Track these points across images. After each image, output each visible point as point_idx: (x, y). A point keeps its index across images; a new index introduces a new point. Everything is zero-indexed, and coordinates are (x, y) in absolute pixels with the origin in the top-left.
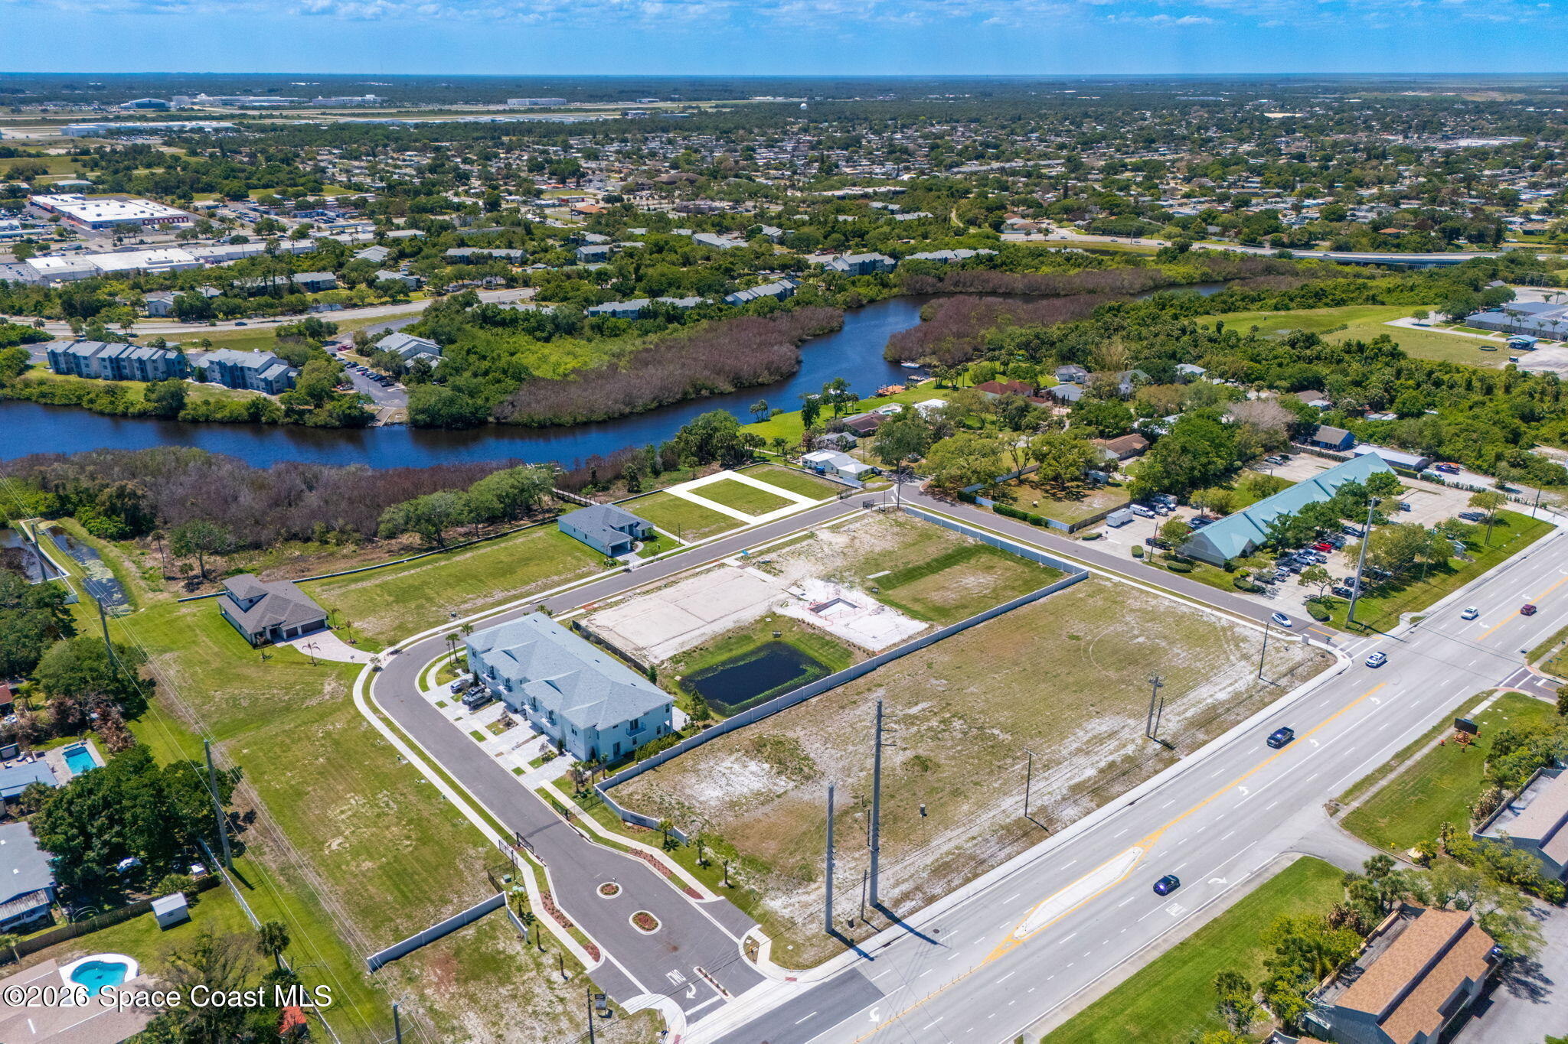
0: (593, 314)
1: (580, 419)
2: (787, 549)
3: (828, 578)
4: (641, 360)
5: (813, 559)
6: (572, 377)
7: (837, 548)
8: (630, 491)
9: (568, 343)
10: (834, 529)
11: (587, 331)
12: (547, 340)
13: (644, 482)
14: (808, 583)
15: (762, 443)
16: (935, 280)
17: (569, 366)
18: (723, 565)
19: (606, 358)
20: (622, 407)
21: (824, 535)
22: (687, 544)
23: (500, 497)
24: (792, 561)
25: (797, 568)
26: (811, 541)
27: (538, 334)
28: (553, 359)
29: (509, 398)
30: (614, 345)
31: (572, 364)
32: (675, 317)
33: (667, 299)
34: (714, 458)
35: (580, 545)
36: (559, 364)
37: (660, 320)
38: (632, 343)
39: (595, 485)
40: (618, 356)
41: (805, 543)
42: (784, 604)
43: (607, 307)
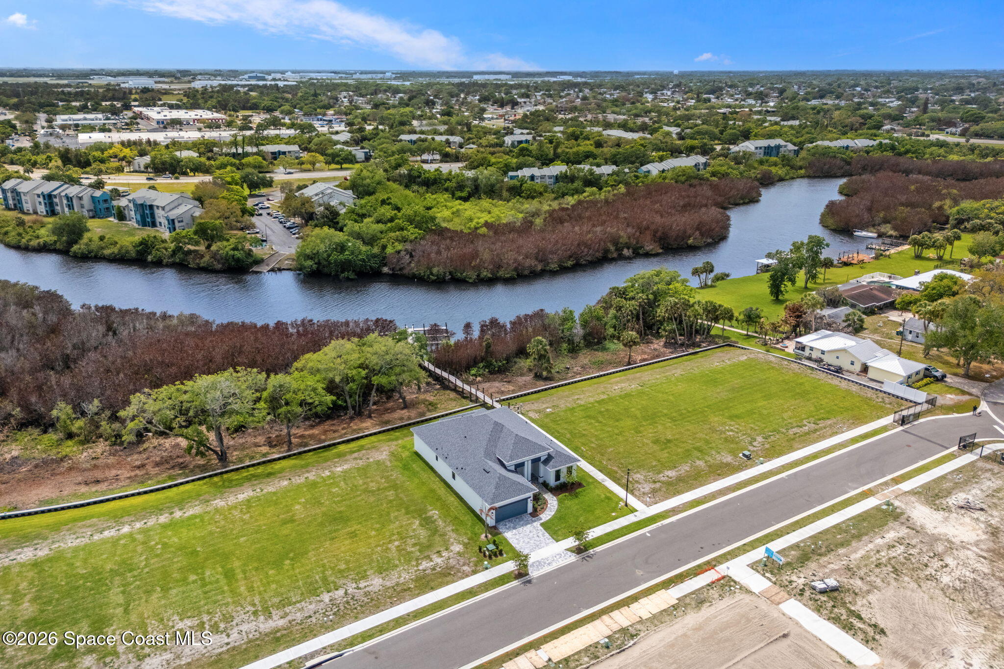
0: (512, 178)
1: (485, 274)
4: (556, 218)
6: (484, 230)
8: (538, 377)
9: (486, 203)
11: (505, 194)
12: (465, 199)
13: (559, 364)
15: (729, 316)
16: (842, 163)
17: (482, 221)
19: (521, 216)
20: (533, 262)
22: (643, 510)
23: (331, 387)
27: (459, 194)
28: (468, 214)
29: (409, 246)
30: (529, 206)
31: (485, 217)
32: (593, 181)
33: (586, 167)
34: (658, 336)
35: (442, 491)
36: (471, 220)
37: (577, 184)
38: (547, 205)
39: (488, 365)
40: (536, 214)
43: (526, 172)
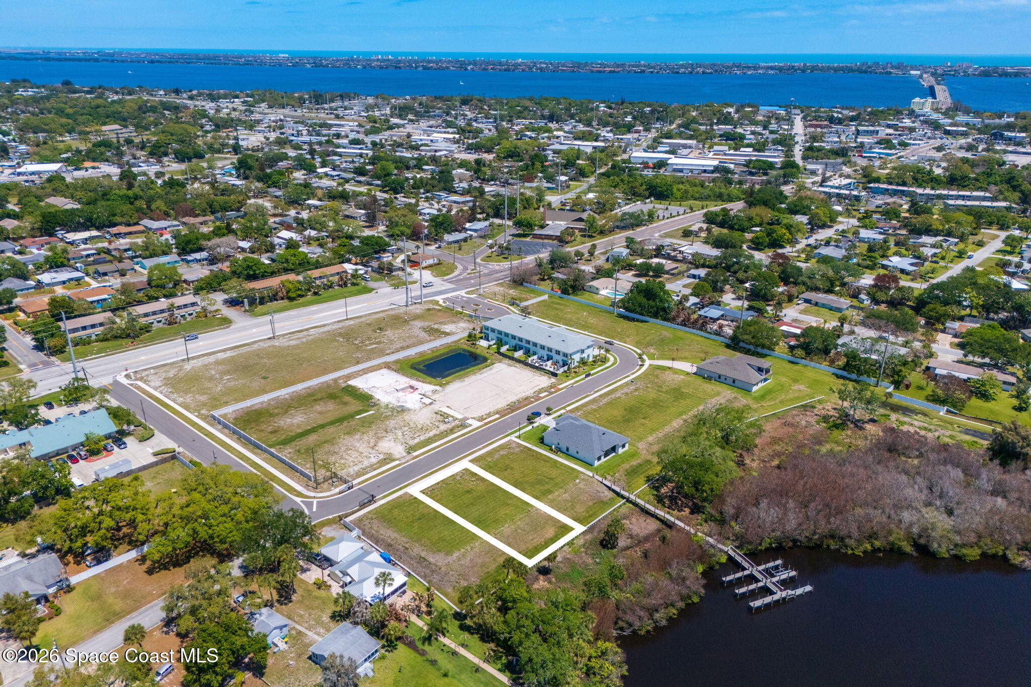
2: (431, 434)
3: (402, 410)
5: (412, 425)
7: (390, 436)
10: (388, 459)
14: (417, 406)
18: (481, 419)
21: (398, 450)
22: (513, 438)
24: (428, 422)
25: (424, 417)
26: (413, 443)
41: (417, 441)
42: (434, 392)
